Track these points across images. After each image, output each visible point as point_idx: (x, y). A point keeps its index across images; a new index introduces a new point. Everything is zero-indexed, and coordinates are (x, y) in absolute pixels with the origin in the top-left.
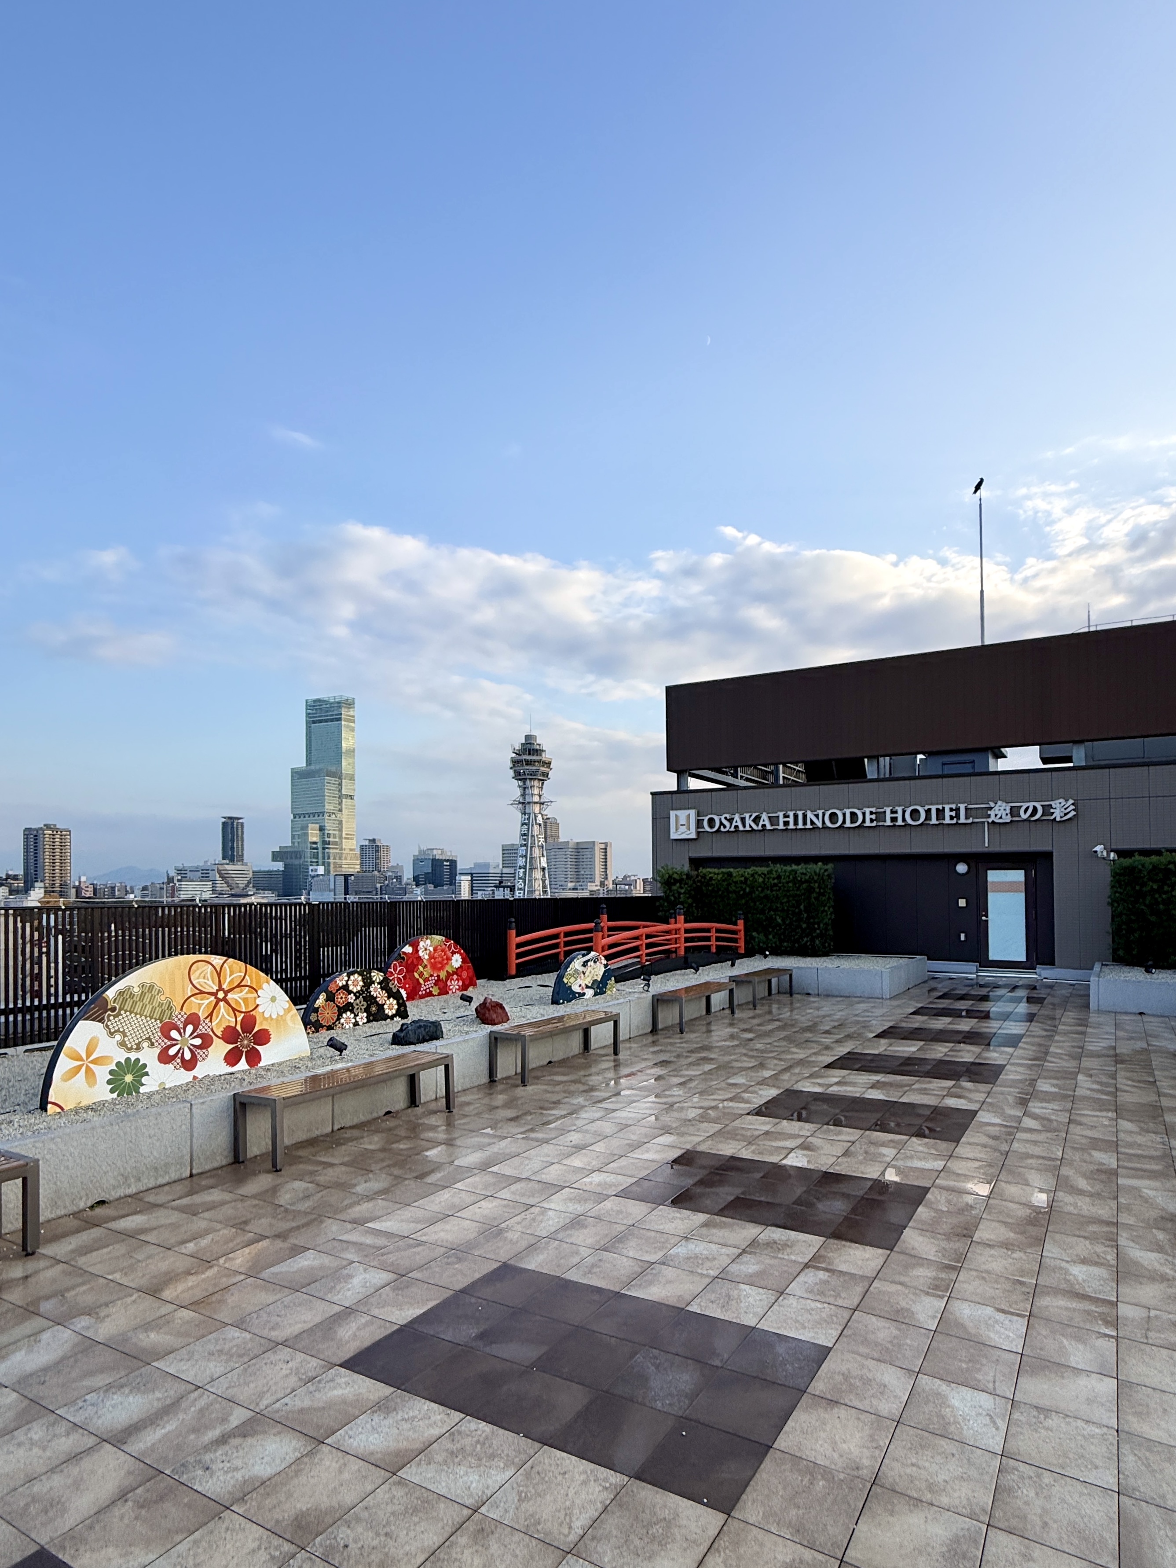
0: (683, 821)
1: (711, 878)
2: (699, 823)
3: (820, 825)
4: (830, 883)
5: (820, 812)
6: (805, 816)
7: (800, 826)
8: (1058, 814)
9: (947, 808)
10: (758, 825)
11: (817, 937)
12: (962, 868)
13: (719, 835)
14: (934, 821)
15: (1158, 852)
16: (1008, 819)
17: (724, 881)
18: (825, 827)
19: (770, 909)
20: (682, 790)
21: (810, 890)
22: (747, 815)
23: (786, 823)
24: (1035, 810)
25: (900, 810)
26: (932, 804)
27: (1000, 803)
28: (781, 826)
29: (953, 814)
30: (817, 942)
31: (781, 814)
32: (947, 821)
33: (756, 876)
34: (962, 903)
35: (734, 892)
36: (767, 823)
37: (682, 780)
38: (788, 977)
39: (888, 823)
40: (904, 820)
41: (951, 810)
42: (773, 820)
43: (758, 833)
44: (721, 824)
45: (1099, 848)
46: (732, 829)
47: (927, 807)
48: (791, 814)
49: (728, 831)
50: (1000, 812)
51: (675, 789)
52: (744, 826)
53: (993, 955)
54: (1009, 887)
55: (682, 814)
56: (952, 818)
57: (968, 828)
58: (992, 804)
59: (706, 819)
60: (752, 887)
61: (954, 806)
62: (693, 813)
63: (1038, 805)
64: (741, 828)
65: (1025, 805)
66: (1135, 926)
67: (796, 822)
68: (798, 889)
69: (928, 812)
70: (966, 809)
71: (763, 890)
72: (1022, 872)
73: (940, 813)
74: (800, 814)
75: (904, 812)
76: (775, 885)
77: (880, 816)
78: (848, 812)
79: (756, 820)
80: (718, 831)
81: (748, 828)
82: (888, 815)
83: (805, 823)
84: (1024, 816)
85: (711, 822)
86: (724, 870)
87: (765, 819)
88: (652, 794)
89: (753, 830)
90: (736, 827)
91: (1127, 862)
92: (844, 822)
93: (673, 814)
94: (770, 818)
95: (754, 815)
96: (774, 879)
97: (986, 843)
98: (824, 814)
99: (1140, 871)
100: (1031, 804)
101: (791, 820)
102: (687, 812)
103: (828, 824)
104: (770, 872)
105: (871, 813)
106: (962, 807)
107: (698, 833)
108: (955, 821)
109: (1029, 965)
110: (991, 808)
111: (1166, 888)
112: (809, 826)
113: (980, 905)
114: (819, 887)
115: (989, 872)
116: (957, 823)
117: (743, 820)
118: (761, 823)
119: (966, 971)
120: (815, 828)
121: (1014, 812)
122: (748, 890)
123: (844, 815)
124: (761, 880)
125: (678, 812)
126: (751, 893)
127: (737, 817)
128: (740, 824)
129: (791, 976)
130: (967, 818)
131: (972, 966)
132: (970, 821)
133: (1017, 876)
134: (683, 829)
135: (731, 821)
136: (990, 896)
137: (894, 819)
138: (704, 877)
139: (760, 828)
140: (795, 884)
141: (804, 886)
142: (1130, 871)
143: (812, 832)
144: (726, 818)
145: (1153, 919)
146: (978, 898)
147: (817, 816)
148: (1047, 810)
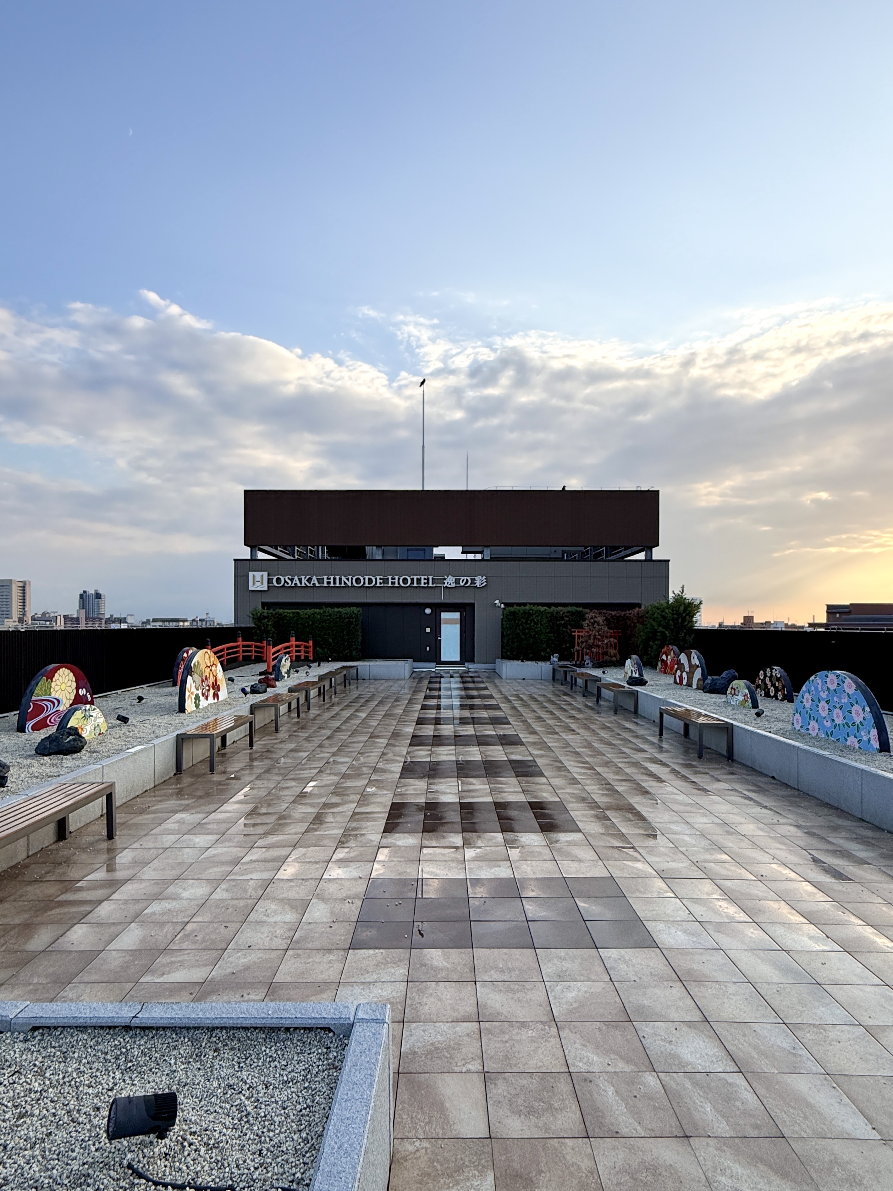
0: (258, 578)
1: (285, 616)
2: (270, 581)
3: (349, 584)
4: (361, 618)
5: (350, 577)
6: (340, 579)
7: (338, 585)
8: (478, 584)
9: (423, 578)
10: (310, 583)
11: (354, 650)
12: (428, 611)
13: (282, 589)
14: (415, 585)
15: (525, 604)
16: (453, 585)
17: (294, 617)
18: (353, 586)
19: (325, 634)
20: (253, 559)
21: (350, 623)
22: (303, 577)
23: (329, 583)
24: (467, 581)
25: (397, 578)
26: (414, 575)
27: (450, 576)
28: (325, 585)
29: (426, 581)
30: (354, 653)
31: (325, 577)
32: (422, 585)
33: (316, 615)
34: (428, 630)
35: (301, 624)
36: (316, 582)
37: (254, 552)
38: (356, 670)
39: (390, 585)
40: (399, 583)
41: (425, 579)
42: (321, 581)
43: (309, 589)
44: (285, 581)
45: (497, 602)
46: (293, 585)
47: (412, 577)
48: (332, 577)
49: (290, 587)
50: (450, 581)
51: (249, 558)
52: (301, 583)
53: (443, 659)
54: (450, 622)
55: (258, 575)
56: (425, 583)
57: (433, 589)
58: (446, 577)
59: (275, 578)
60: (313, 622)
61: (426, 577)
62: (265, 574)
63: (469, 578)
64: (299, 585)
65: (462, 578)
66: (515, 640)
67: (335, 583)
68: (343, 622)
69: (412, 580)
70: (433, 579)
71: (320, 623)
72: (459, 614)
73: (419, 581)
74: (338, 577)
75: (399, 579)
76: (328, 620)
77: (386, 581)
78: (367, 578)
79: (309, 580)
80: (283, 586)
81: (303, 585)
82: (390, 581)
83: (340, 583)
84: (462, 584)
85: (278, 581)
86: (294, 611)
87: (314, 580)
88: (234, 560)
89: (307, 586)
90: (296, 584)
91: (511, 609)
92: (364, 583)
93: (251, 574)
94: (317, 579)
95: (308, 577)
96: (327, 616)
97: (442, 598)
98: (352, 579)
99: (518, 614)
100: (465, 578)
101: (332, 581)
102: (261, 573)
103: (355, 584)
104: (324, 612)
105: (380, 579)
106: (431, 578)
107: (268, 587)
108: (426, 585)
109: (460, 663)
110: (445, 579)
111: (529, 622)
112: (343, 585)
113: (437, 631)
114: (356, 621)
115: (442, 613)
116: (428, 587)
117: (300, 580)
118: (312, 582)
119: (430, 667)
120: (347, 586)
121: (457, 581)
122: (311, 623)
123: (364, 579)
124: (319, 617)
125: (255, 573)
126: (312, 625)
127: (296, 578)
128: (298, 582)
129: (357, 669)
130: (433, 584)
131: (433, 664)
132: (434, 585)
133: (456, 615)
134: (258, 584)
135: (292, 580)
136: (443, 626)
137: (393, 583)
138: (281, 614)
139: (311, 585)
140: (340, 619)
141: (347, 620)
142: (513, 613)
143: (344, 589)
144: (289, 578)
145: (523, 637)
146: (436, 628)
147: (348, 579)
148: (473, 580)
